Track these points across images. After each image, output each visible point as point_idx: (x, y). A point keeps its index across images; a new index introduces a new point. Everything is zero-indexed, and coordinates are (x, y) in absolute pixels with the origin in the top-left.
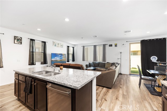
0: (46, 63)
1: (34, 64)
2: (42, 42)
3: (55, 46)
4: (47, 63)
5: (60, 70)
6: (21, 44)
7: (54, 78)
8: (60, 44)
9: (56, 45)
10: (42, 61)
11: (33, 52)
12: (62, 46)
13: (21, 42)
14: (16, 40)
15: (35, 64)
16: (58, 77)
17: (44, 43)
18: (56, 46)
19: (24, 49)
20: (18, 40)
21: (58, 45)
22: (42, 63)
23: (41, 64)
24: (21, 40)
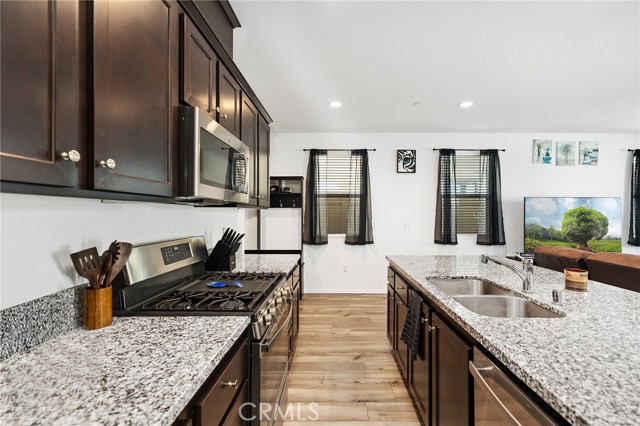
0: (501, 241)
1: (453, 240)
2: (484, 152)
3: (547, 160)
4: (504, 243)
5: (565, 295)
6: (414, 172)
7: (513, 338)
8: (575, 150)
9: (553, 155)
10: (483, 231)
11: (448, 196)
12: (590, 156)
13: (414, 167)
14: (402, 162)
15: (456, 243)
16: (543, 339)
17: (492, 155)
18: (553, 161)
19: (422, 188)
20: (406, 160)
21: (562, 157)
22: (481, 240)
23: (478, 243)
24: (413, 158)
